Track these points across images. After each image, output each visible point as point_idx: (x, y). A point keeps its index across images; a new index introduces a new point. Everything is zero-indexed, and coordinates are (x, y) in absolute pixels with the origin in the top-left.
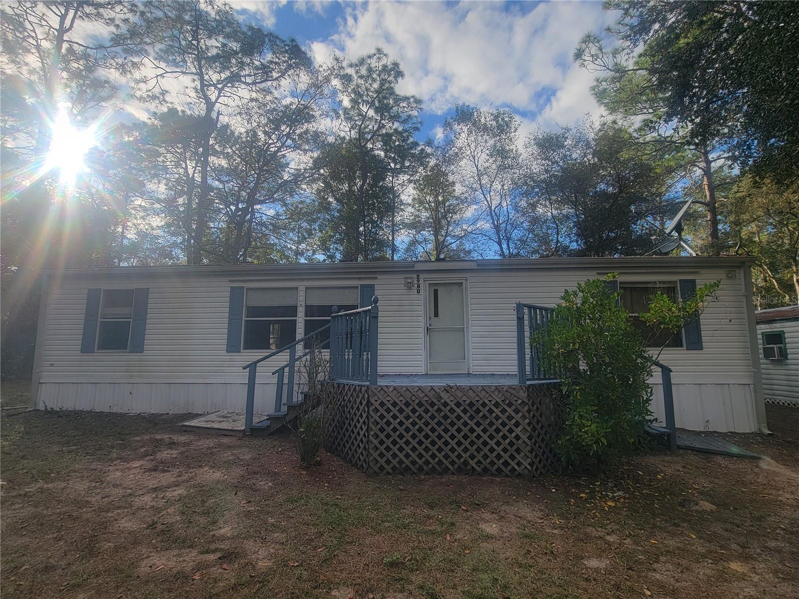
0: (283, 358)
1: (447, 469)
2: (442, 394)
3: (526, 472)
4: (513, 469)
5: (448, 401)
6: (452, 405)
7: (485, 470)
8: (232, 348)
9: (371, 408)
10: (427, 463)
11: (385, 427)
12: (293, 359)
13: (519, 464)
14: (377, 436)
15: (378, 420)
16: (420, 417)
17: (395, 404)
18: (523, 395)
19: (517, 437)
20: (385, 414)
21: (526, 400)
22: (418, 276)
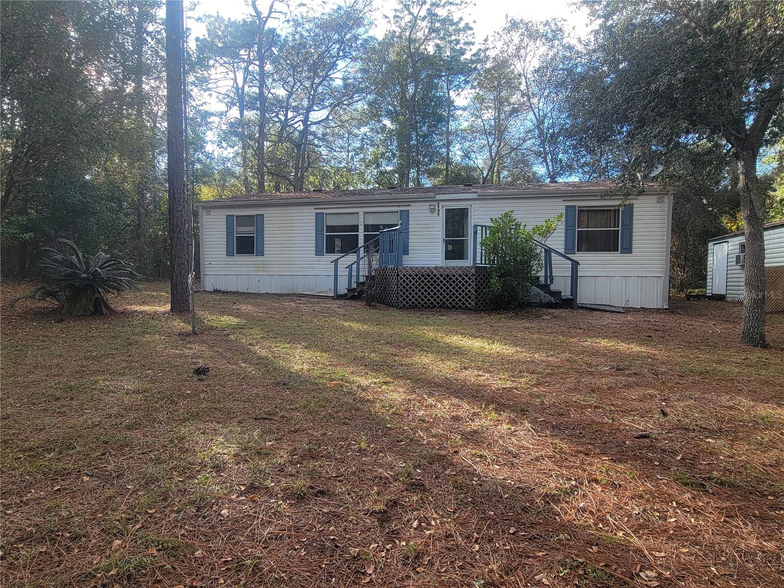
0: (353, 258)
1: (435, 306)
2: (433, 271)
3: (473, 307)
4: (467, 306)
5: (436, 274)
6: (438, 276)
7: (454, 307)
8: (318, 253)
9: (399, 277)
10: (426, 303)
11: (406, 286)
12: (359, 259)
13: (470, 304)
14: (402, 291)
15: (403, 283)
16: (423, 282)
17: (410, 275)
18: (473, 271)
19: (469, 291)
20: (406, 280)
21: (475, 274)
22: (438, 203)
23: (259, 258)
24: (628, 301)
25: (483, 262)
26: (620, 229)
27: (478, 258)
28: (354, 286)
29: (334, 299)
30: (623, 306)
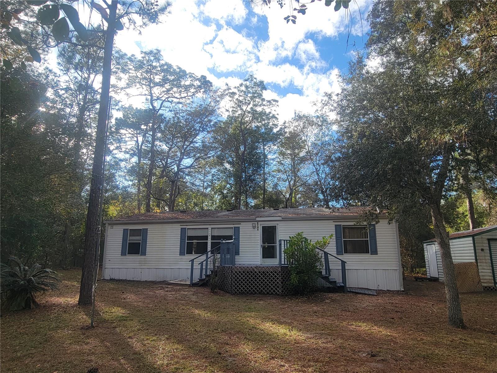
0: (204, 257)
1: (256, 293)
2: (255, 269)
3: (280, 294)
4: (276, 293)
5: (256, 271)
6: (258, 272)
7: (268, 293)
8: (182, 253)
9: (233, 273)
10: (250, 291)
11: (237, 279)
12: (207, 258)
13: (278, 291)
14: (234, 282)
15: (235, 277)
16: (248, 276)
17: (240, 272)
18: (280, 269)
19: (278, 283)
20: (237, 275)
21: (281, 271)
22: (258, 223)
23: (143, 257)
24: (379, 285)
25: (286, 263)
26: (369, 239)
27: (283, 260)
28: (204, 277)
29: (190, 286)
30: (376, 289)
